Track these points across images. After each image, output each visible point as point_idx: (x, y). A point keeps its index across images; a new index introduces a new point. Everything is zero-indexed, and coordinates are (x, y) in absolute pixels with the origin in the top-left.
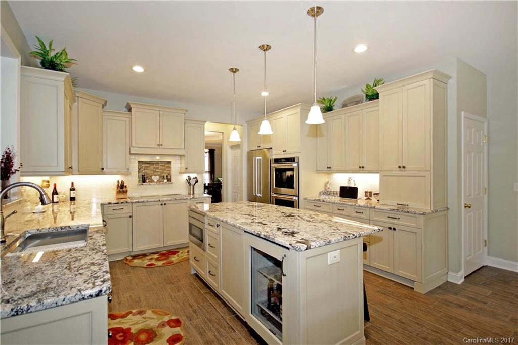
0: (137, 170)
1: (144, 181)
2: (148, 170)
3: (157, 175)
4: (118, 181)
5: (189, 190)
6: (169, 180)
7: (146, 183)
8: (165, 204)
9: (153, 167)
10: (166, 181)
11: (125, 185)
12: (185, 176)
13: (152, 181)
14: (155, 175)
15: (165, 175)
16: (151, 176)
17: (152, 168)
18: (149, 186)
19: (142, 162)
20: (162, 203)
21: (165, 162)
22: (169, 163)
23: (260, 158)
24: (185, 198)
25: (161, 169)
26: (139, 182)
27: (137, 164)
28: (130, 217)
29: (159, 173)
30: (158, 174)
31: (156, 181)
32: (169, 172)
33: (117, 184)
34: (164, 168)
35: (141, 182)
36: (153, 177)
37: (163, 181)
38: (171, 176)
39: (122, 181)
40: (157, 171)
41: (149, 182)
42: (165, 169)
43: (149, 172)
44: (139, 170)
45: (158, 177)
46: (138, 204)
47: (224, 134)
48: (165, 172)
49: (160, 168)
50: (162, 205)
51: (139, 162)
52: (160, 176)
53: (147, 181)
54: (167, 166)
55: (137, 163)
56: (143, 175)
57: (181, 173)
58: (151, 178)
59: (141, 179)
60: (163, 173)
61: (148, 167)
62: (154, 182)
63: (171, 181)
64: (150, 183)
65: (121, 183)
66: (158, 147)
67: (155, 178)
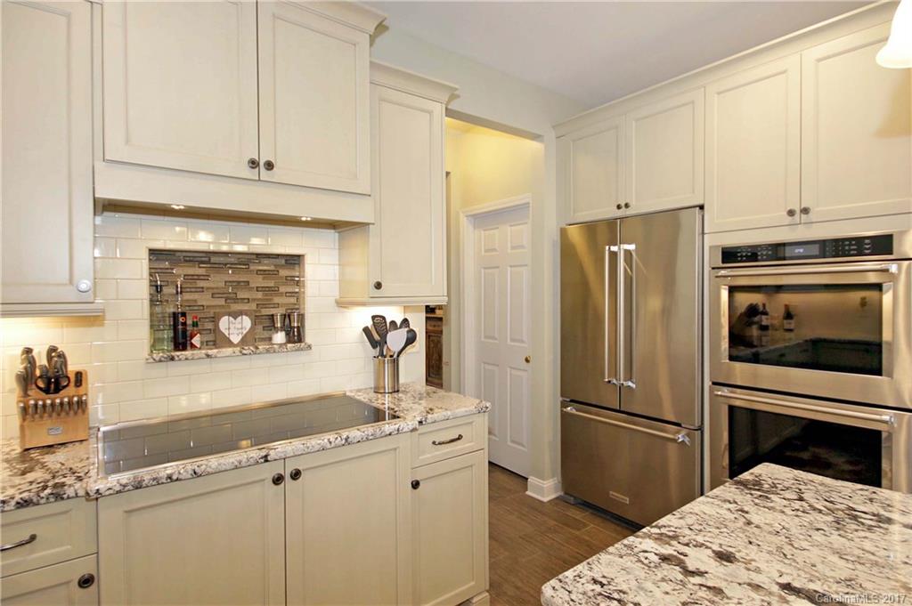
0: (143, 290)
1: (181, 341)
2: (202, 290)
3: (241, 313)
4: (28, 351)
5: (379, 375)
6: (296, 336)
7: (188, 353)
8: (296, 475)
9: (223, 277)
10: (280, 337)
11: (72, 368)
12: (361, 318)
13: (219, 340)
14: (235, 315)
15: (279, 312)
16: (215, 320)
17: (217, 281)
18: (205, 366)
19: (171, 253)
20: (277, 469)
21: (278, 256)
22: (295, 260)
23: (632, 247)
25: (258, 289)
26: (153, 347)
27: (145, 264)
28: (86, 582)
29: (253, 306)
30: (245, 307)
31: (236, 339)
32: (293, 300)
33: (20, 367)
34: (270, 283)
35: (168, 346)
36: (224, 323)
37: (270, 339)
38: (302, 317)
39: (53, 349)
40: (241, 295)
41: (206, 344)
43: (204, 299)
44: (157, 289)
45: (246, 322)
46: (139, 498)
47: (452, 176)
49: (258, 281)
50: (278, 480)
51: (155, 254)
52: (256, 320)
53: (196, 341)
54: (283, 273)
55: (145, 255)
56: (175, 315)
57: (343, 304)
58: (217, 326)
59: (168, 334)
60: (265, 306)
61: (199, 277)
62: (230, 343)
63: (300, 339)
64: (213, 352)
65: (42, 360)
66: (253, 174)
67: (235, 327)
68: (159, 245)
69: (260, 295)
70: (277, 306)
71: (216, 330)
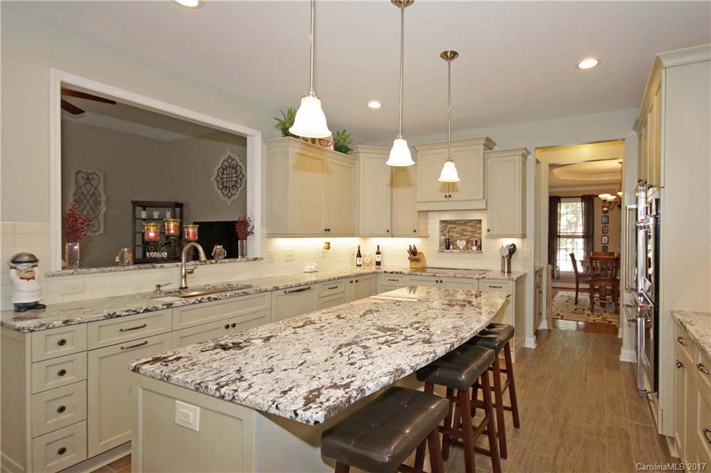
0: (438, 232)
1: (447, 247)
2: (454, 232)
3: (464, 239)
6: (480, 247)
7: (449, 250)
9: (460, 228)
10: (474, 248)
11: (418, 251)
13: (457, 248)
14: (462, 240)
15: (474, 240)
16: (456, 241)
17: (458, 229)
18: (452, 255)
19: (446, 221)
20: (438, 278)
21: (475, 220)
22: (479, 222)
24: (468, 276)
25: (470, 232)
26: (440, 248)
27: (438, 225)
29: (467, 237)
30: (465, 237)
31: (461, 248)
32: (478, 236)
34: (473, 230)
35: (443, 248)
36: (458, 242)
37: (471, 248)
38: (481, 242)
40: (465, 233)
41: (453, 248)
42: (475, 231)
43: (454, 235)
44: (442, 232)
45: (464, 242)
46: (412, 277)
48: (476, 235)
49: (469, 229)
50: (437, 281)
51: (442, 222)
52: (468, 242)
53: (451, 247)
54: (476, 226)
55: (438, 222)
56: (446, 239)
58: (456, 243)
59: (444, 244)
60: (471, 237)
61: (453, 228)
62: (459, 249)
63: (481, 249)
64: (455, 251)
65: (412, 247)
66: (446, 199)
67: (461, 244)
68: (442, 219)
69: (470, 234)
70: (475, 237)
71: (456, 245)
